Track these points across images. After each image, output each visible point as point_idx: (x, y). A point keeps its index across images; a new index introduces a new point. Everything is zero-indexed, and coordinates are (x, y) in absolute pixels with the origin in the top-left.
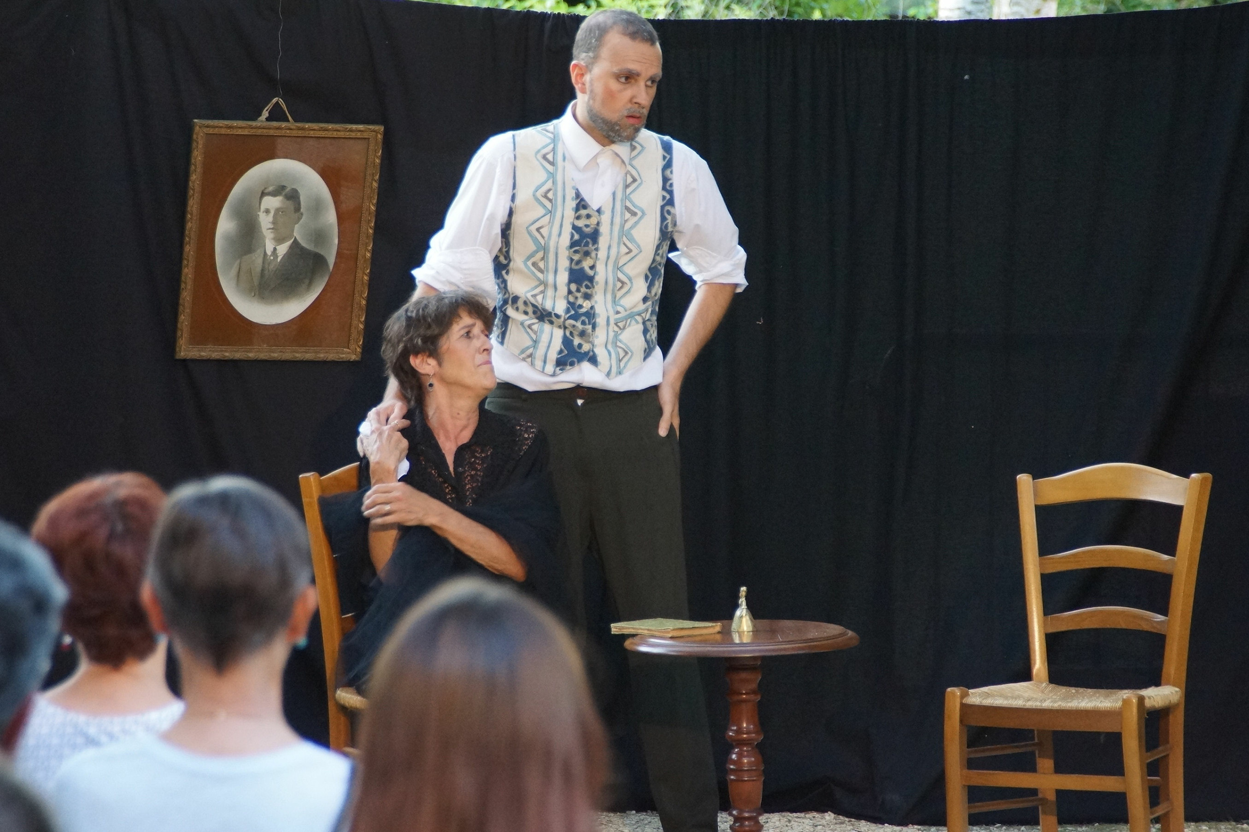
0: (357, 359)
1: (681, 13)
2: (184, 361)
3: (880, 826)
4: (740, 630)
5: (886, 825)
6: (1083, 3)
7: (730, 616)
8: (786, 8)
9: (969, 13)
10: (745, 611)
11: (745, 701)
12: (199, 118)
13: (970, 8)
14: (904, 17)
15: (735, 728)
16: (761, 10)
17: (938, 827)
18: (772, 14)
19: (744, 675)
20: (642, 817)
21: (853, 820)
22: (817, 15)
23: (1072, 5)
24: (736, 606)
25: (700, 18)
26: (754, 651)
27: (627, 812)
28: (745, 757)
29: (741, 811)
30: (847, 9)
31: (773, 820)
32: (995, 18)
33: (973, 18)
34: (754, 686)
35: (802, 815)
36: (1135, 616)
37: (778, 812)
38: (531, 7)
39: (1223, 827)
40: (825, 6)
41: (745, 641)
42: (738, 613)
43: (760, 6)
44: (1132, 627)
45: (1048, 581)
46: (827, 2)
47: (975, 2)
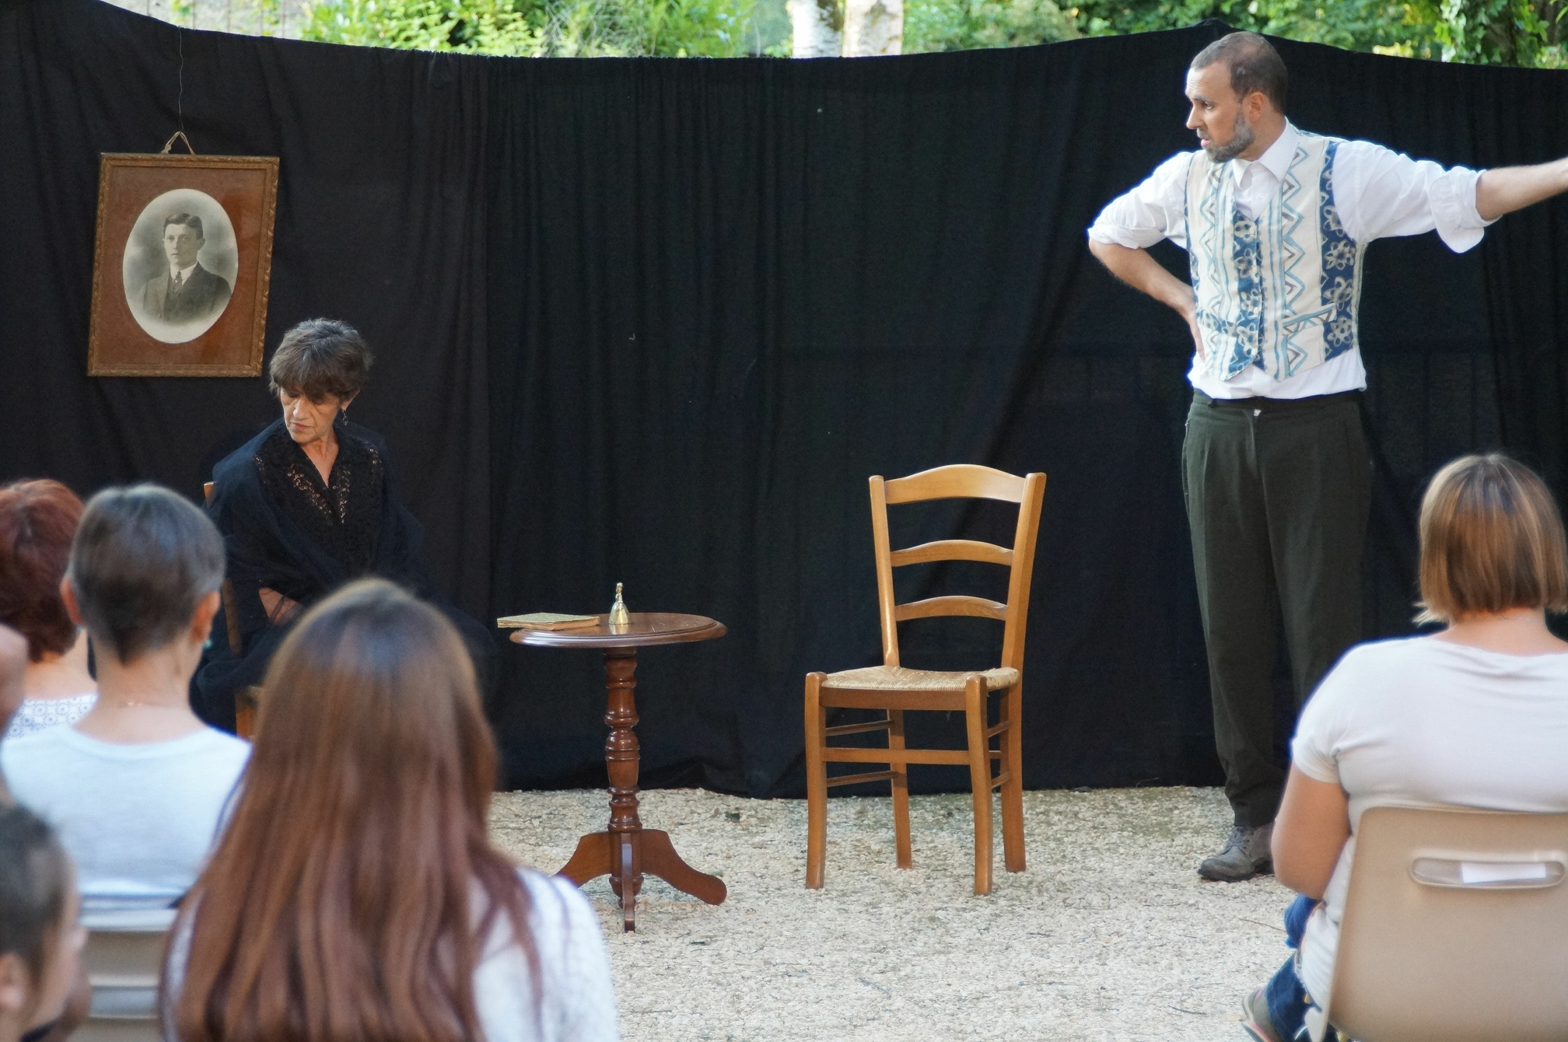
0: (258, 375)
1: (555, 53)
2: (96, 379)
3: (747, 800)
4: (617, 623)
5: (753, 799)
6: (925, 43)
7: (608, 610)
8: (653, 46)
9: (821, 51)
10: (621, 605)
11: (623, 688)
12: (107, 151)
13: (822, 46)
14: (762, 55)
15: (613, 713)
16: (630, 48)
17: (799, 800)
18: (640, 52)
19: (620, 664)
20: (528, 796)
21: (722, 795)
22: (682, 54)
23: (915, 44)
24: (613, 600)
25: (573, 56)
26: (629, 642)
27: (515, 791)
28: (622, 739)
29: (619, 788)
30: (709, 48)
31: (649, 796)
32: (845, 55)
33: (825, 55)
34: (630, 673)
35: (675, 791)
36: (978, 605)
37: (653, 789)
38: (416, 47)
39: (1056, 794)
40: (690, 45)
41: (621, 632)
42: (615, 607)
43: (628, 46)
44: (976, 614)
45: (900, 574)
46: (690, 41)
47: (826, 42)
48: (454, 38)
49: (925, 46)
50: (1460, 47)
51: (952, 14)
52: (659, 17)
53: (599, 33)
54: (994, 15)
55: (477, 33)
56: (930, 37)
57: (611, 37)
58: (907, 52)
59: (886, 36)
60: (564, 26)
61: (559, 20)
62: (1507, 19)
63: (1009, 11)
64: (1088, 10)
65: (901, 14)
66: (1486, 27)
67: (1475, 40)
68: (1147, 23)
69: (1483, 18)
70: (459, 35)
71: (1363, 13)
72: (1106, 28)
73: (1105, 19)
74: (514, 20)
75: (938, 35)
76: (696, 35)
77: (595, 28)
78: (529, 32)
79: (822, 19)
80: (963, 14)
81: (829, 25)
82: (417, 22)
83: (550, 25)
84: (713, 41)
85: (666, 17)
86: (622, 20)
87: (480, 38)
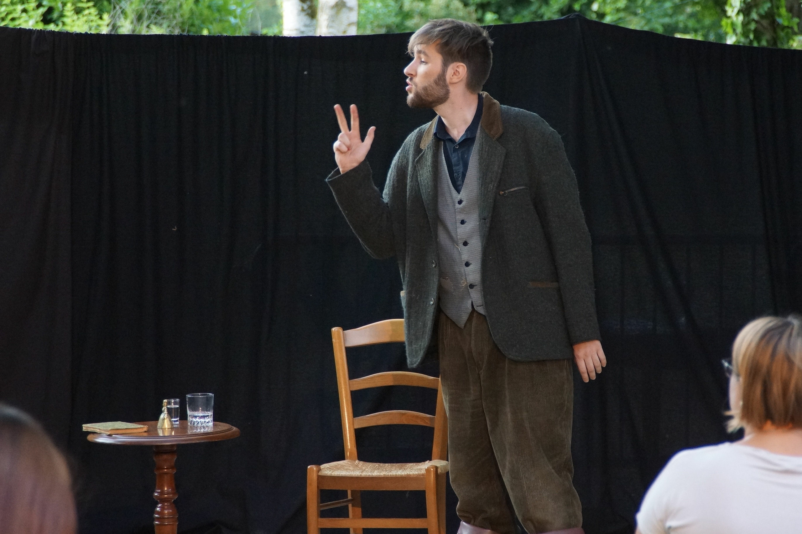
1: (118, 30)
4: (163, 428)
6: (372, 28)
7: (157, 418)
8: (186, 28)
9: (303, 32)
10: (166, 416)
11: (166, 473)
13: (303, 29)
14: (260, 34)
15: (159, 491)
16: (170, 29)
18: (177, 32)
19: (165, 457)
22: (205, 33)
23: (365, 28)
24: (161, 412)
25: (130, 33)
26: (172, 441)
28: (166, 509)
30: (224, 29)
33: (305, 35)
34: (173, 464)
36: (414, 416)
38: (19, 25)
40: (211, 27)
41: (166, 434)
42: (162, 416)
43: (169, 26)
44: (412, 423)
45: (356, 395)
46: (211, 23)
47: (306, 26)
48: (46, 19)
49: (372, 30)
50: (739, 35)
51: (391, 8)
52: (189, 8)
53: (149, 17)
54: (419, 11)
55: (62, 16)
56: (376, 24)
57: (157, 21)
58: (359, 34)
59: (346, 22)
60: (123, 12)
61: (121, 8)
62: (771, 16)
63: (430, 7)
64: (483, 7)
65: (356, 8)
66: (757, 22)
67: (749, 31)
68: (524, 17)
69: (754, 16)
70: (49, 17)
71: (670, 11)
72: (496, 20)
73: (495, 13)
74: (88, 8)
75: (381, 23)
76: (215, 20)
77: (146, 14)
78: (98, 17)
79: (303, 10)
80: (397, 9)
81: (308, 14)
82: (19, 7)
83: (115, 11)
84: (226, 25)
85: (194, 7)
86: (165, 9)
87: (65, 20)
